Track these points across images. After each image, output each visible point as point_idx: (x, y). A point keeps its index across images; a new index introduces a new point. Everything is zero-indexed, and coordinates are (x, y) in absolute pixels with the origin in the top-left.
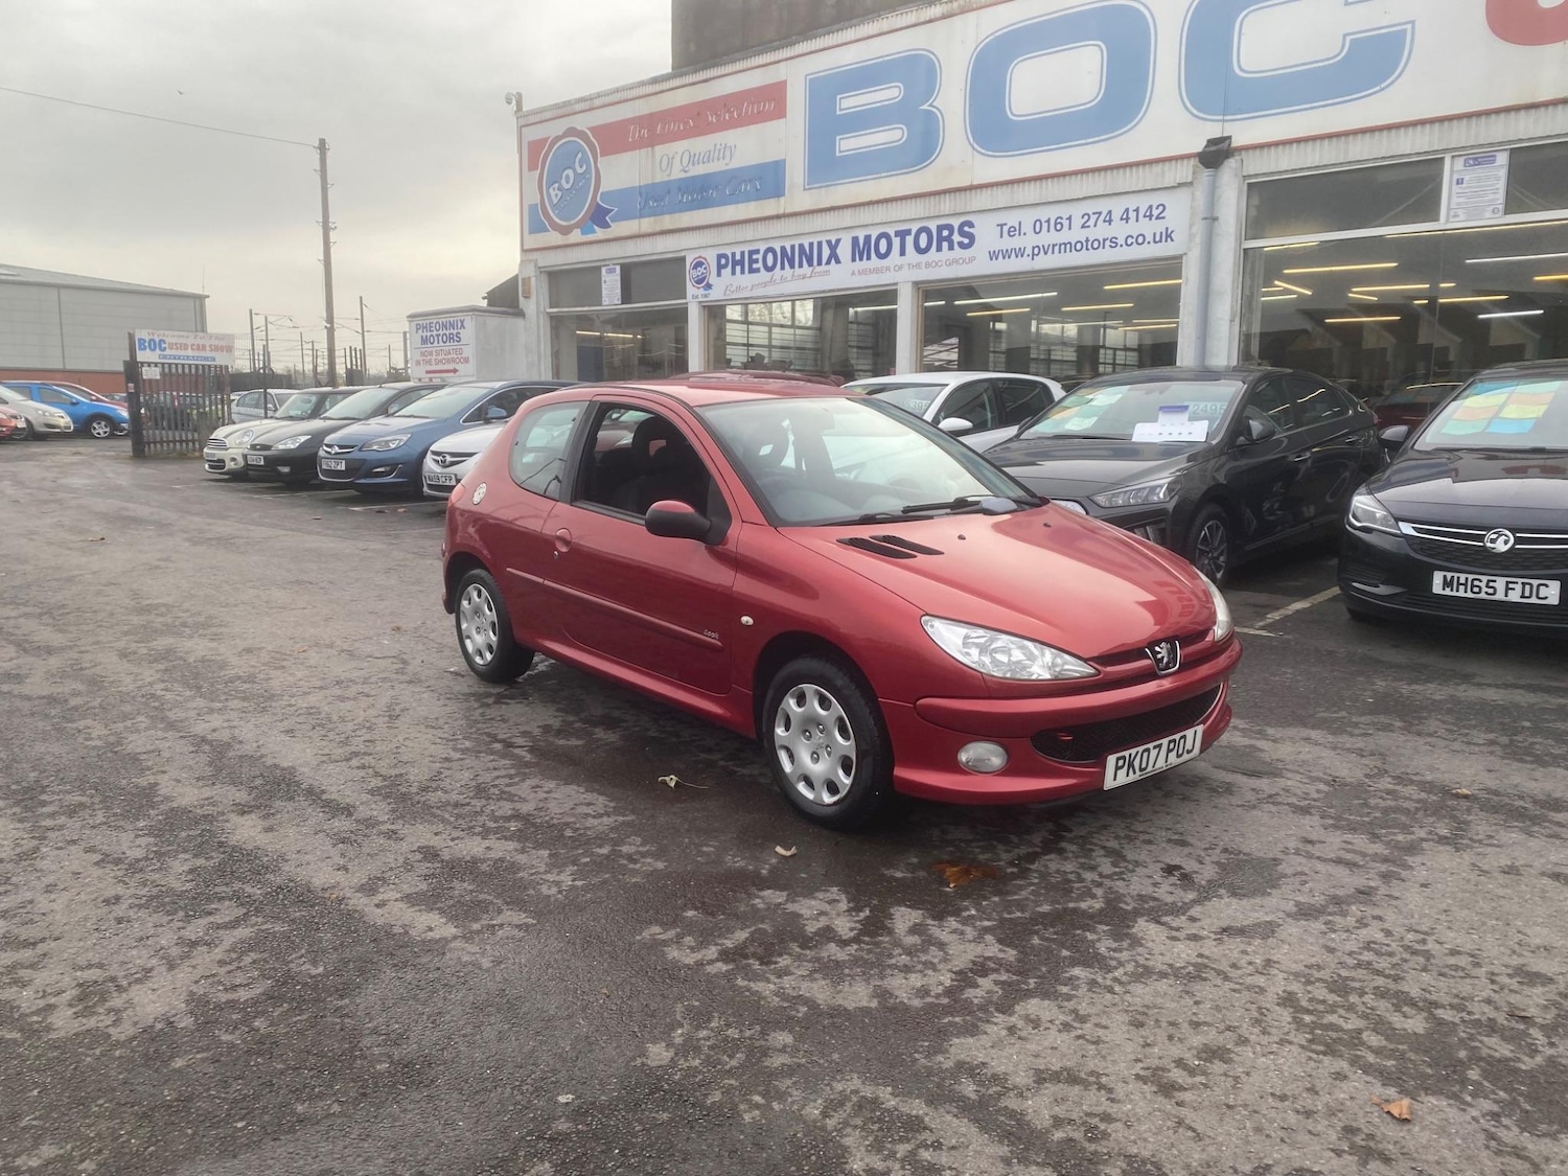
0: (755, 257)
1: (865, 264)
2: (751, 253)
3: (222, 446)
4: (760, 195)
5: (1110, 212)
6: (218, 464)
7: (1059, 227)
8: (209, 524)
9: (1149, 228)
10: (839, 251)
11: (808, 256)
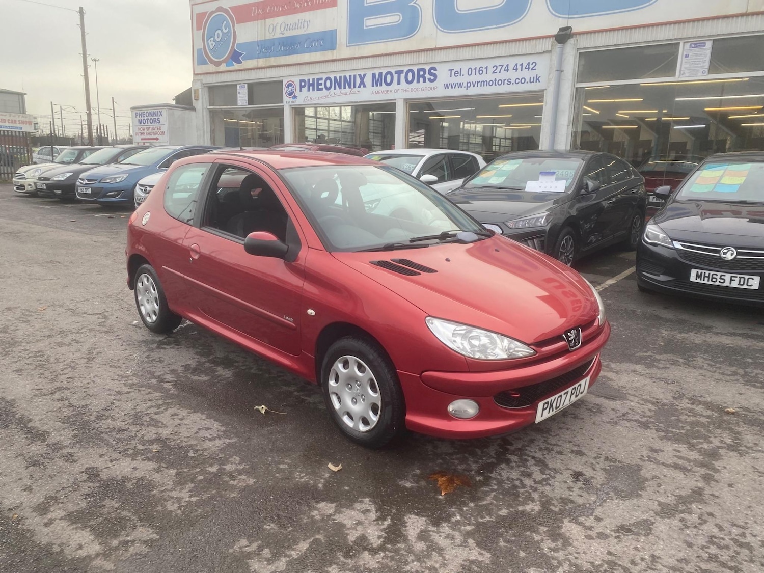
0: (320, 82)
1: (379, 88)
2: (318, 80)
3: (23, 177)
4: (323, 49)
5: (508, 65)
6: (21, 187)
7: (481, 72)
9: (527, 74)
10: (365, 80)
11: (348, 83)
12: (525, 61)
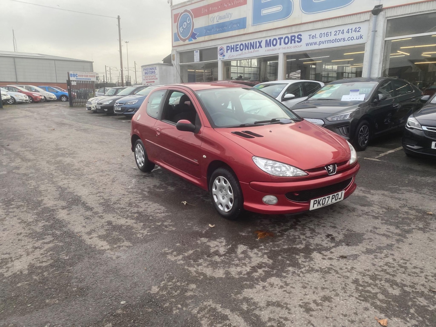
0: (237, 46)
1: (269, 48)
2: (236, 45)
3: (91, 104)
4: (239, 28)
5: (343, 30)
6: (90, 108)
7: (327, 35)
8: (83, 125)
9: (355, 35)
10: (262, 44)
11: (252, 46)
12: (354, 27)
